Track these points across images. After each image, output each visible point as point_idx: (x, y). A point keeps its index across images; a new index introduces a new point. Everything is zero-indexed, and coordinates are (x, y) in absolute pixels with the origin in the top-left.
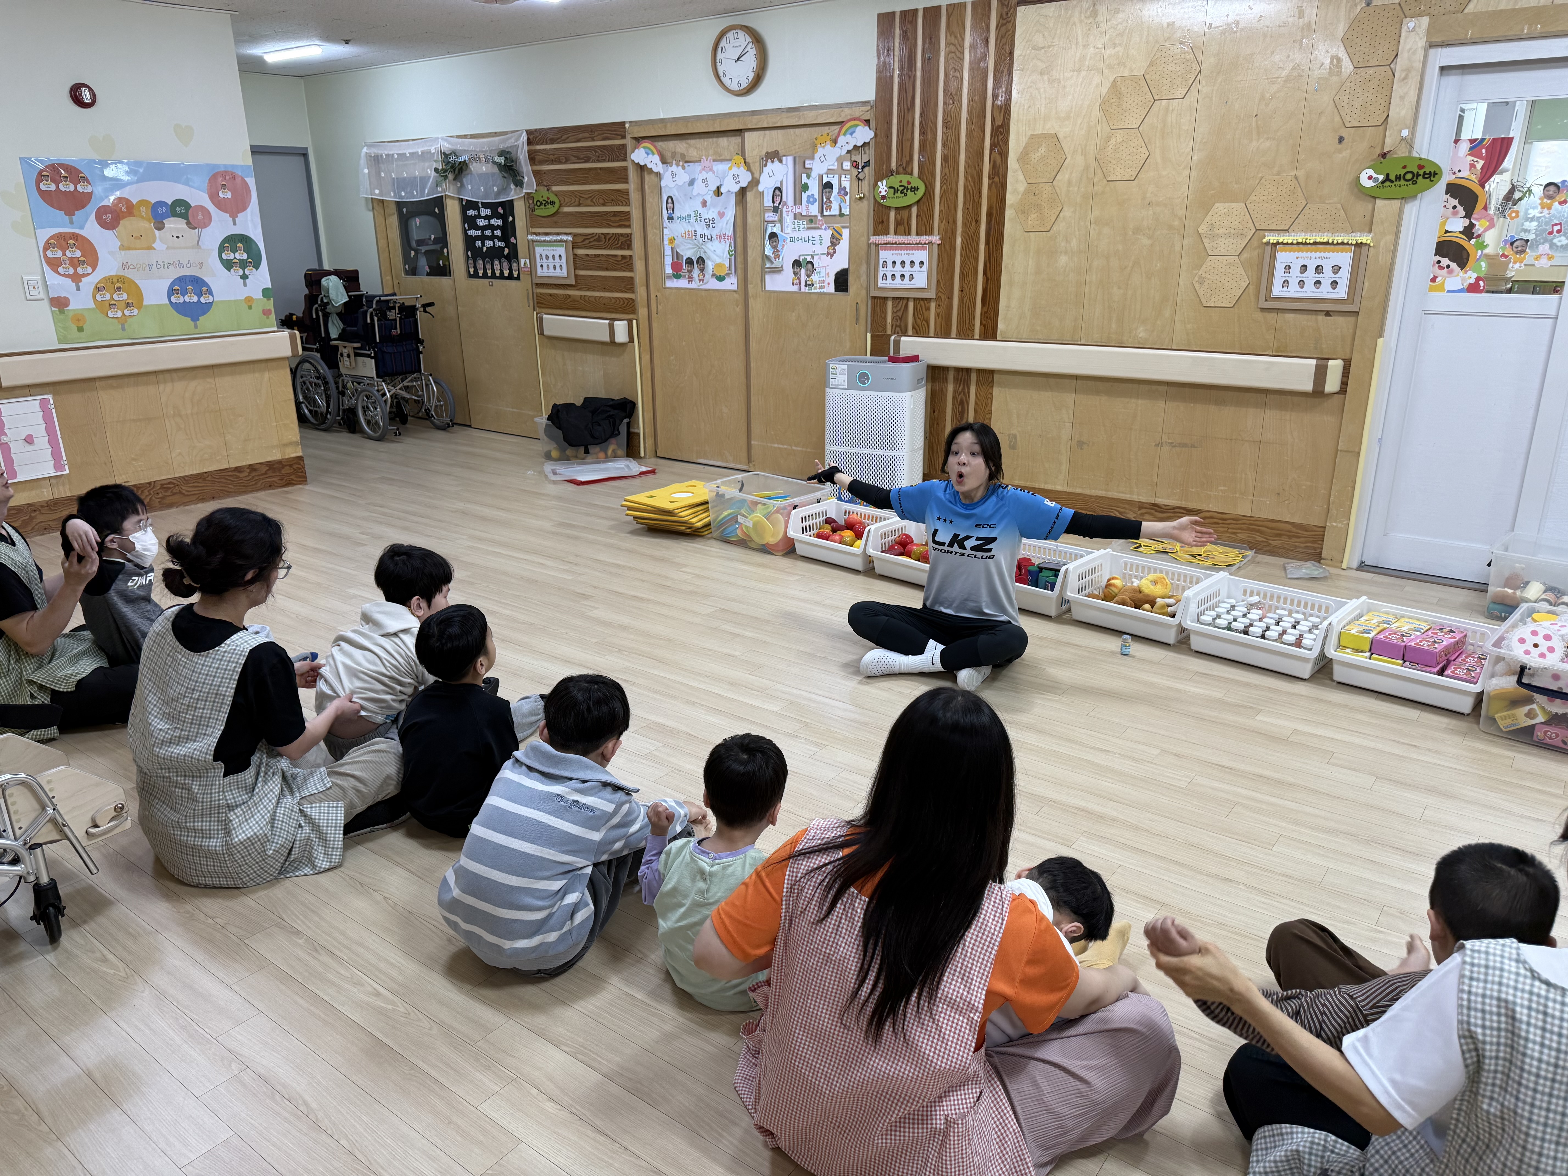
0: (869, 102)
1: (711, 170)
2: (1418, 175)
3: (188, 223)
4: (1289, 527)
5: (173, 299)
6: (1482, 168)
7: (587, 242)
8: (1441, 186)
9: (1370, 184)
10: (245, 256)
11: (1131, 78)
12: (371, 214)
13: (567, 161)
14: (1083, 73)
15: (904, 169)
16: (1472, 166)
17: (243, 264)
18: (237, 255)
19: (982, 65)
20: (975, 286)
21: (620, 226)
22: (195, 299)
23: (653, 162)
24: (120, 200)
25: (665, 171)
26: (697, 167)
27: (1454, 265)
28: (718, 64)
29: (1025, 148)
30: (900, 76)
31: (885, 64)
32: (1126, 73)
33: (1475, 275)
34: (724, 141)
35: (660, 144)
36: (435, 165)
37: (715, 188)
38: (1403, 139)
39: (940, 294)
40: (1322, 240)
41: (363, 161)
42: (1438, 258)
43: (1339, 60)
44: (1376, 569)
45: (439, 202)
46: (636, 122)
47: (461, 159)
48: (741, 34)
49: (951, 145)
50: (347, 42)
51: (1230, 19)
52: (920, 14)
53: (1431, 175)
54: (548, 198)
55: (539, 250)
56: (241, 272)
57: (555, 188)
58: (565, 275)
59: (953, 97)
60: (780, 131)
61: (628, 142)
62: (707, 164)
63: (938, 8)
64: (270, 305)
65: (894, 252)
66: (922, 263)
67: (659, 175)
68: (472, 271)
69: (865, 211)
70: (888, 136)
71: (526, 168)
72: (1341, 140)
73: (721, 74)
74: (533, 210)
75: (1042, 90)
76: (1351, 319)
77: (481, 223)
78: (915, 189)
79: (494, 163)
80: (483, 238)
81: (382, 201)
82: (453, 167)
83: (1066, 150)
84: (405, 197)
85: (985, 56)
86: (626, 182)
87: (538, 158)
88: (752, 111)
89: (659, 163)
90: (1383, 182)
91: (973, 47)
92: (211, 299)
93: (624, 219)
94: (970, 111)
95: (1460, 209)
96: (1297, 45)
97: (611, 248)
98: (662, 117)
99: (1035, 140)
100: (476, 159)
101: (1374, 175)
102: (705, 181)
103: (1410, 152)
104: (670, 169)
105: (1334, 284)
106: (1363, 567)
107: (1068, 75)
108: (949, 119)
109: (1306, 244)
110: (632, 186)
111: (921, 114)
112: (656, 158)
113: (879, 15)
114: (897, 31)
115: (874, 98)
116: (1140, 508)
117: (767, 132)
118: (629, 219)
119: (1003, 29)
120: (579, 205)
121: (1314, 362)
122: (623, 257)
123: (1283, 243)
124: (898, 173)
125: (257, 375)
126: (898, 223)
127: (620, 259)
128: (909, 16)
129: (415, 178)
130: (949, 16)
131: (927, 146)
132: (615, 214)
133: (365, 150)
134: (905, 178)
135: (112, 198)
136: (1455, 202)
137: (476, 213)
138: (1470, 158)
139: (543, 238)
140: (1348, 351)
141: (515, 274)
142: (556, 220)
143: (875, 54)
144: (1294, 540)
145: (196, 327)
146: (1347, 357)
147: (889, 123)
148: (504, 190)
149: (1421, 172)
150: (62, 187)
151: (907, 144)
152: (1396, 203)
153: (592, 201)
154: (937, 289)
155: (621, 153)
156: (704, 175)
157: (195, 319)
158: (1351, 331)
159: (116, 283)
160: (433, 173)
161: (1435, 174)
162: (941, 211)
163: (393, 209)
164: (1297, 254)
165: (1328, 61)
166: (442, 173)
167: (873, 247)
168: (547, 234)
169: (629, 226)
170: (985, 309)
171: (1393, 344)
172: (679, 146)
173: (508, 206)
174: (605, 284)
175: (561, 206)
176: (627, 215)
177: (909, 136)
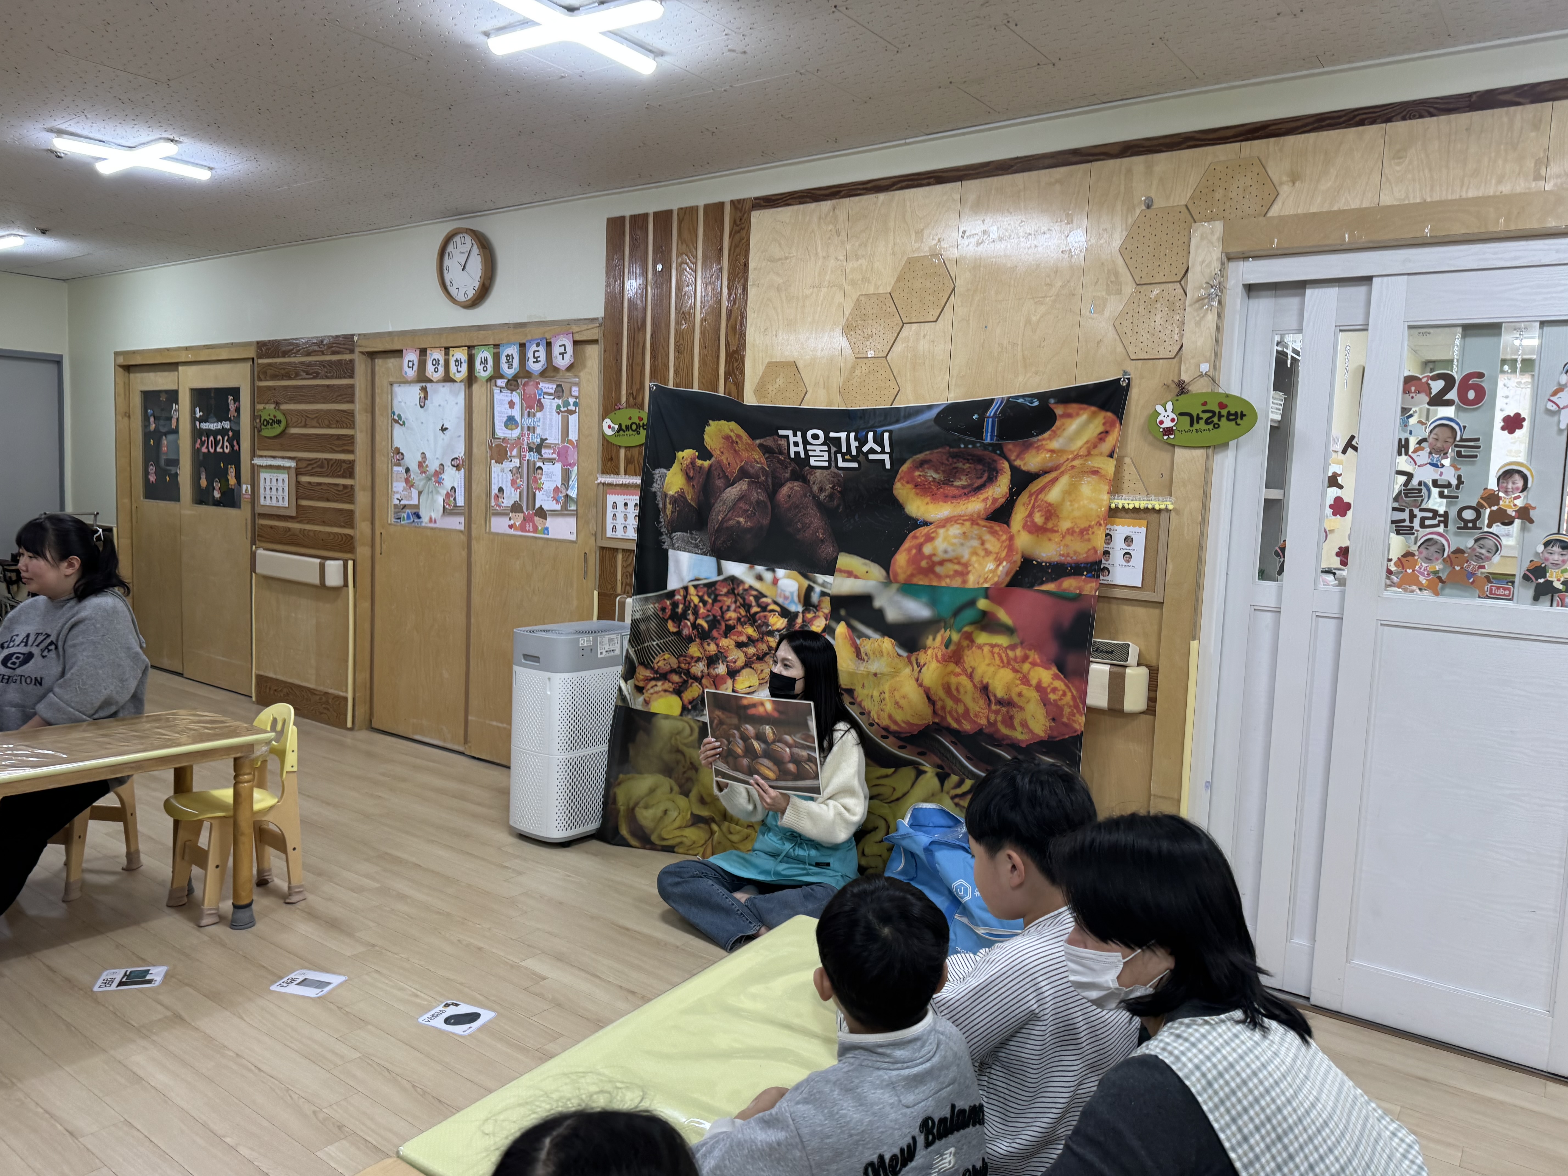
0: (598, 319)
7: (310, 468)
11: (876, 296)
13: (295, 376)
14: (825, 290)
15: (635, 401)
21: (340, 452)
28: (445, 272)
29: (762, 378)
32: (871, 290)
38: (1204, 370)
43: (1116, 274)
46: (365, 335)
48: (468, 238)
49: (684, 373)
52: (651, 219)
54: (275, 417)
55: (262, 475)
57: (283, 407)
58: (286, 505)
61: (356, 357)
63: (669, 213)
68: (196, 494)
69: (593, 449)
70: (618, 359)
73: (448, 283)
75: (779, 310)
76: (1154, 612)
83: (806, 380)
86: (352, 402)
88: (479, 326)
93: (347, 444)
97: (333, 476)
98: (390, 329)
99: (774, 367)
103: (1213, 387)
107: (807, 292)
108: (681, 342)
110: (359, 407)
113: (607, 220)
114: (628, 238)
115: (603, 315)
118: (353, 444)
119: (737, 238)
120: (305, 426)
121: (1107, 668)
122: (345, 487)
126: (625, 463)
127: (341, 488)
128: (639, 221)
130: (681, 221)
131: (658, 372)
132: (339, 437)
139: (266, 462)
140: (1154, 656)
141: (237, 501)
142: (282, 442)
146: (1153, 664)
151: (637, 369)
153: (318, 422)
155: (347, 369)
158: (1156, 627)
167: (603, 486)
168: (272, 458)
169: (352, 452)
174: (323, 517)
175: (287, 427)
176: (351, 439)
177: (639, 360)
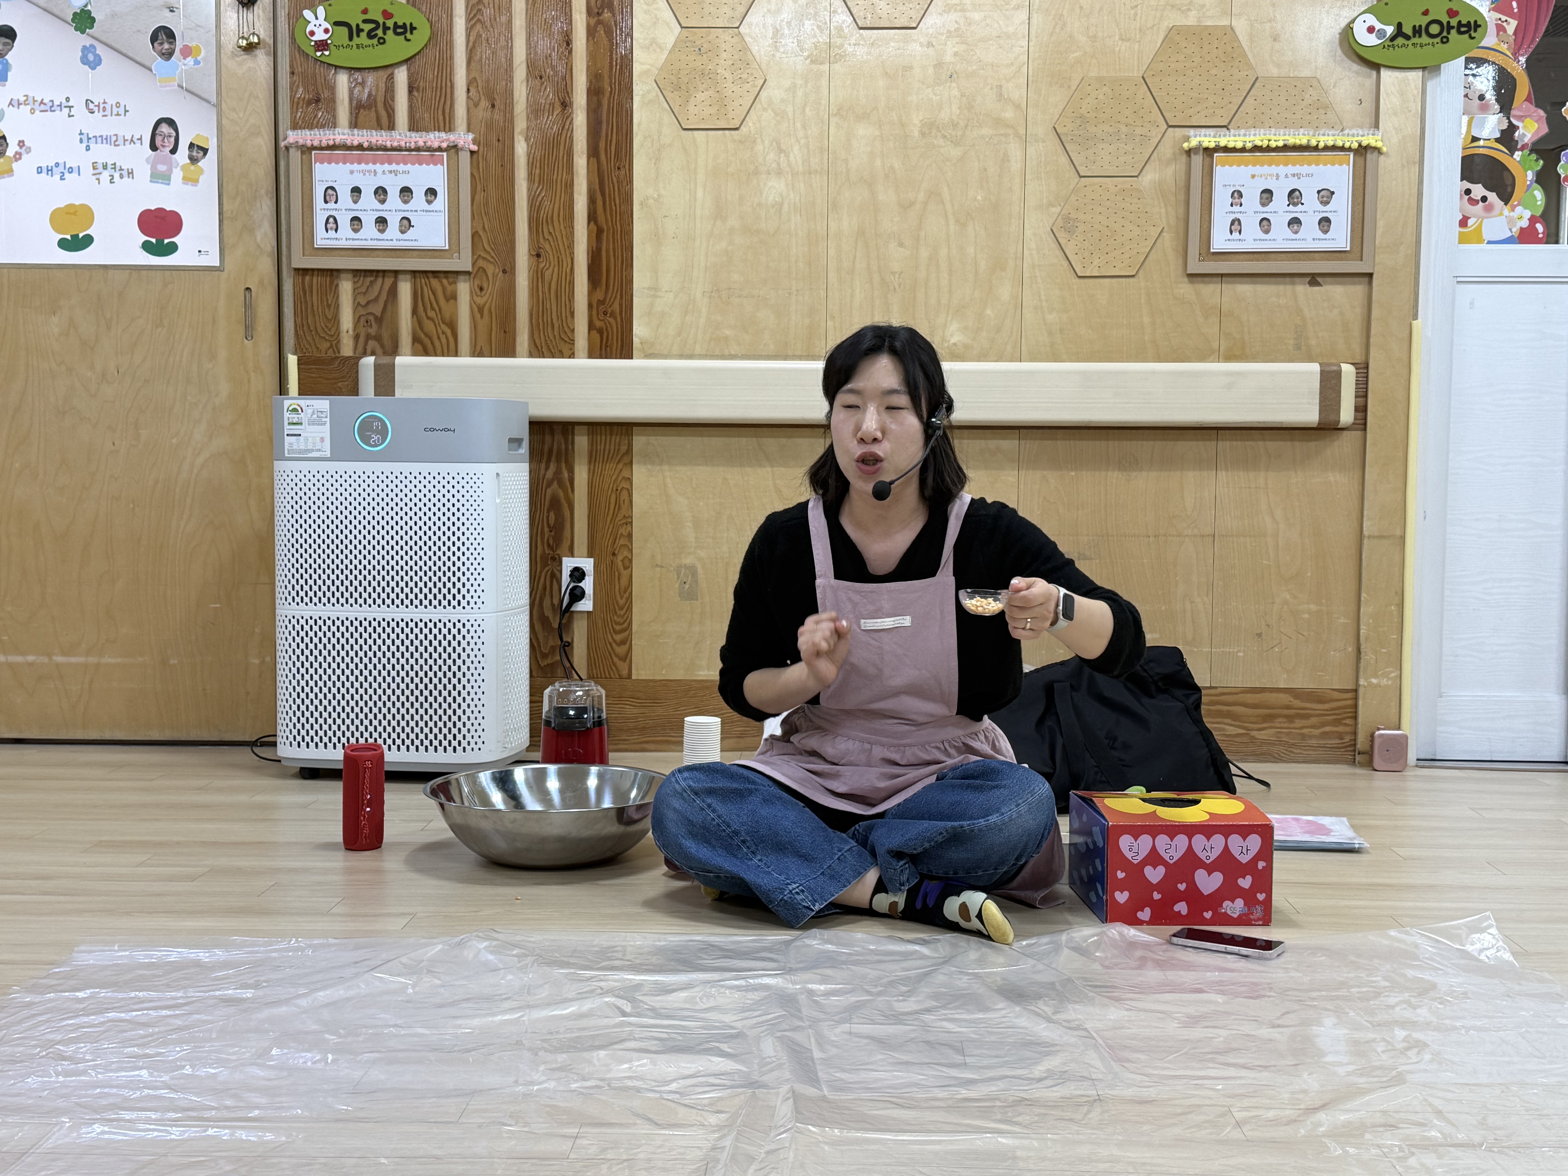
2: (1450, 28)
4: (1285, 698)
6: (1515, 33)
9: (1372, 40)
16: (1500, 28)
20: (571, 246)
27: (1492, 197)
33: (1527, 214)
39: (481, 263)
40: (1298, 142)
42: (1467, 185)
53: (1469, 27)
65: (355, 167)
69: (263, 78)
76: (1358, 290)
78: (403, 30)
90: (1393, 38)
101: (1378, 26)
109: (1269, 149)
121: (1319, 367)
123: (1226, 149)
126: (358, 103)
138: (1496, 15)
140: (1363, 348)
144: (1299, 723)
146: (1359, 359)
149: (1454, 22)
152: (1415, 77)
154: (473, 253)
158: (1362, 309)
161: (1477, 26)
162: (471, 82)
164: (1252, 168)
167: (295, 156)
170: (599, 295)
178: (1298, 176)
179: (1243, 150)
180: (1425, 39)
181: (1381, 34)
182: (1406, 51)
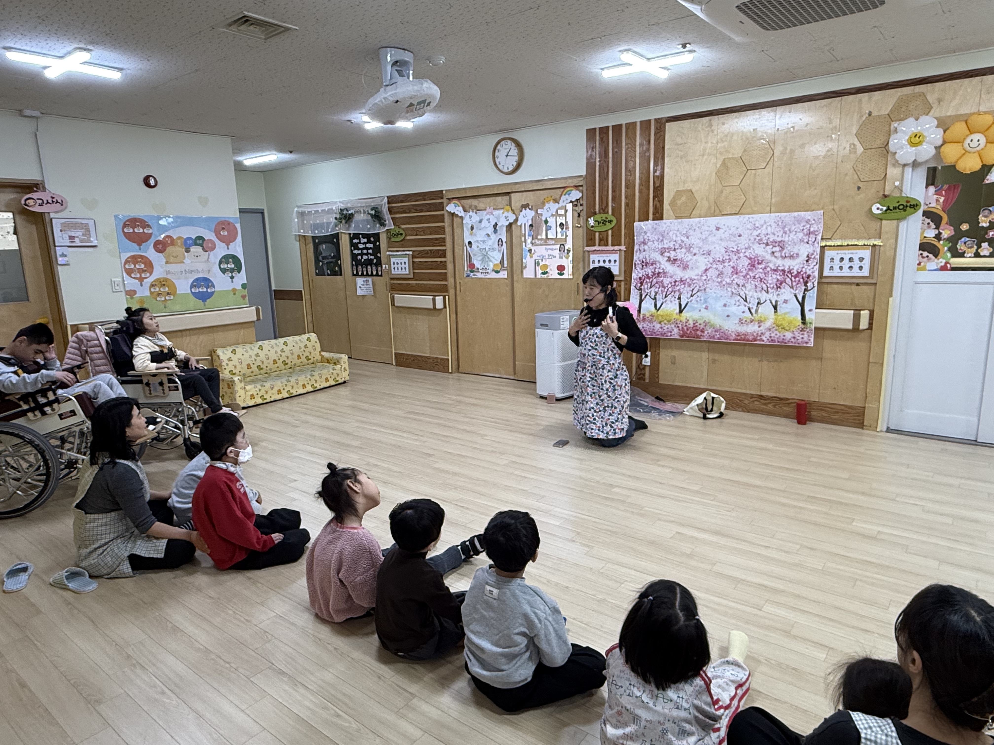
0: (581, 176)
1: (492, 214)
2: (907, 206)
3: (203, 249)
4: (843, 408)
5: (193, 290)
6: (943, 202)
7: (421, 254)
8: (920, 212)
9: (879, 212)
10: (233, 266)
11: (733, 158)
12: (298, 243)
13: (410, 212)
14: (706, 157)
15: (604, 211)
16: (937, 201)
17: (232, 271)
18: (229, 266)
19: (647, 154)
21: (440, 246)
22: (205, 290)
23: (459, 211)
24: (167, 237)
25: (466, 215)
26: (485, 213)
27: (931, 256)
28: (496, 158)
29: (673, 198)
30: (600, 161)
31: (591, 155)
32: (730, 156)
33: (944, 261)
34: (499, 199)
35: (462, 201)
36: (335, 216)
37: (494, 223)
38: (896, 187)
39: (626, 278)
40: (852, 244)
41: (295, 215)
42: (921, 252)
43: (854, 145)
44: (897, 432)
45: (337, 236)
46: (449, 190)
47: (350, 212)
48: (509, 142)
49: (630, 198)
50: (291, 152)
51: (790, 126)
52: (610, 129)
53: (915, 206)
54: (399, 232)
55: (392, 260)
56: (230, 275)
57: (403, 227)
58: (408, 272)
59: (630, 172)
60: (531, 193)
61: (445, 201)
62: (490, 211)
63: (621, 126)
64: (245, 292)
65: (599, 255)
66: (615, 261)
67: (462, 218)
68: (355, 272)
69: (581, 234)
70: (594, 193)
71: (387, 216)
72: (859, 188)
73: (498, 163)
74: (390, 239)
75: (682, 167)
76: (873, 287)
77: (361, 246)
78: (610, 222)
79: (369, 214)
80: (362, 254)
81: (304, 236)
82: (345, 216)
83: (697, 197)
84: (317, 233)
85: (648, 150)
86: (443, 222)
87: (393, 211)
88: (516, 183)
89: (462, 211)
90: (886, 211)
91: (641, 145)
92: (213, 290)
93: (442, 242)
94: (640, 179)
95: (932, 224)
96: (829, 138)
97: (434, 258)
98: (464, 186)
99: (679, 193)
100: (359, 212)
101: (881, 207)
102: (488, 220)
103: (901, 193)
104: (468, 214)
105: (861, 268)
106: (889, 430)
107: (697, 158)
108: (629, 184)
109: (842, 246)
110: (447, 224)
111: (612, 182)
112: (461, 209)
113: (587, 130)
114: (598, 138)
115: (585, 174)
116: (752, 398)
117: (524, 193)
118: (445, 242)
119: (658, 135)
120: (416, 235)
121: (852, 312)
122: (441, 262)
123: (829, 246)
124: (600, 213)
125: (237, 331)
126: (600, 240)
127: (439, 263)
128: (604, 130)
129: (324, 223)
130: (627, 129)
131: (616, 198)
132: (437, 239)
133: (296, 209)
134: (604, 216)
135: (163, 236)
136: (929, 221)
137: (358, 241)
138: (936, 196)
139: (395, 253)
140: (871, 305)
141: (380, 273)
142: (403, 244)
143: (585, 150)
144: (846, 415)
145: (205, 305)
146: (872, 309)
147: (594, 187)
148: (374, 227)
149: (908, 204)
150: (136, 230)
151: (604, 198)
152: (895, 222)
153: (424, 233)
154: (624, 276)
155: (441, 207)
156: (488, 217)
157: (204, 301)
158: (873, 294)
159: (162, 282)
160: (335, 220)
161: (917, 205)
162: (625, 233)
163: (311, 240)
164: (837, 252)
165: (848, 146)
166: (339, 220)
167: (586, 253)
168: (398, 251)
169: (445, 245)
171: (898, 301)
172: (474, 202)
173: (377, 236)
174: (430, 277)
175: (406, 236)
176: (444, 240)
177: (606, 193)
178: (852, 253)
179: (834, 246)
180: (898, 210)
181: (882, 210)
182: (892, 215)
